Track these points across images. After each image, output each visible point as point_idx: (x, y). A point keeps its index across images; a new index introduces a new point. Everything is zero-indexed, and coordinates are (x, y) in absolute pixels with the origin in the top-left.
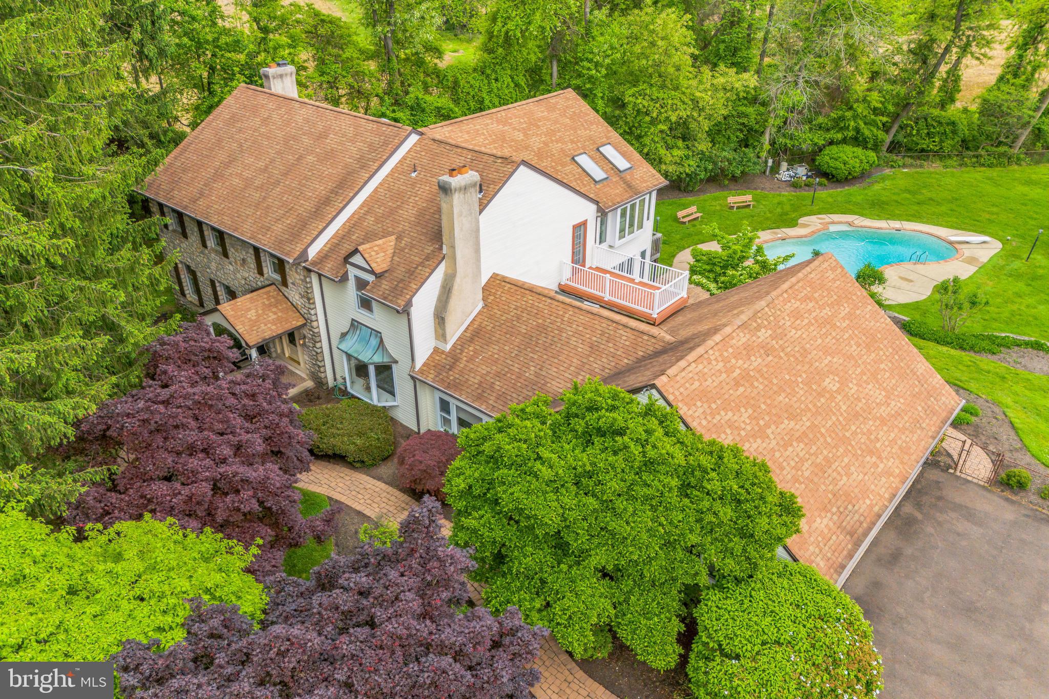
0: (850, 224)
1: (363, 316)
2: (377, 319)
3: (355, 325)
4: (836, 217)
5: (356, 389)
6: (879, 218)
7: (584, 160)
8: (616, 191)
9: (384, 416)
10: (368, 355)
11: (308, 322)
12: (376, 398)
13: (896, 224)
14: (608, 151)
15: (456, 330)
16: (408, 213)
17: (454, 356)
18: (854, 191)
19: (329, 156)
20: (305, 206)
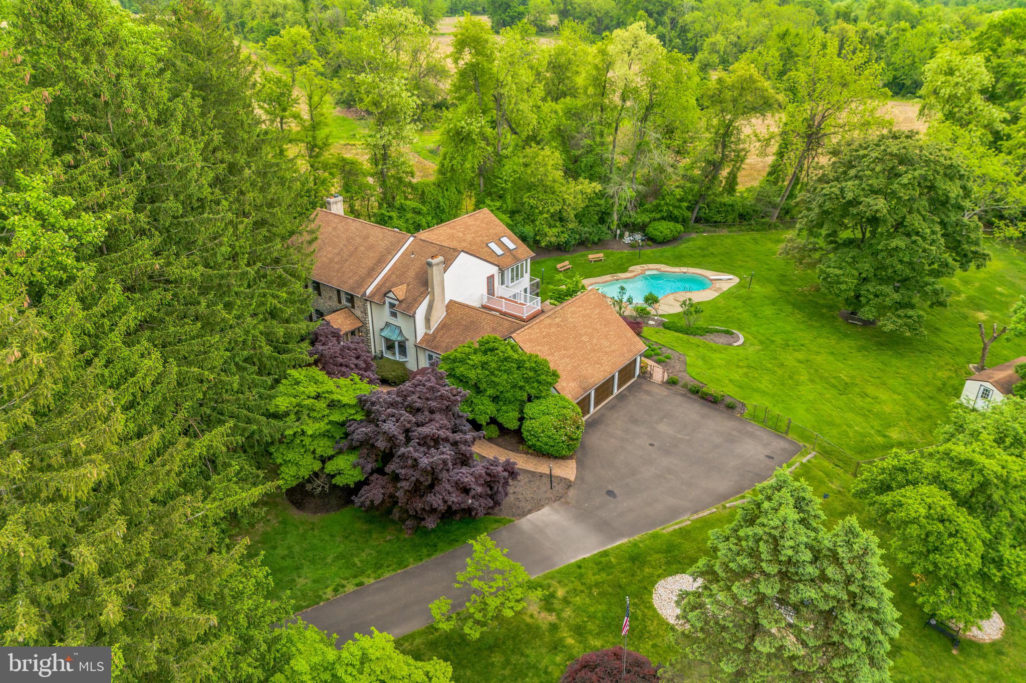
0: (657, 269)
1: (392, 320)
2: (400, 321)
3: (387, 324)
5: (388, 355)
6: (677, 265)
7: (493, 246)
8: (509, 260)
9: (402, 364)
10: (394, 337)
11: (364, 324)
12: (398, 357)
14: (505, 240)
15: (434, 325)
16: (412, 273)
17: (434, 336)
19: (371, 247)
20: (363, 271)
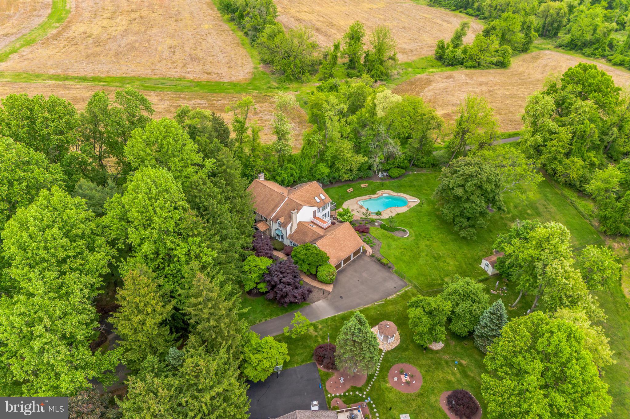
0: (389, 193)
1: (279, 228)
2: (281, 229)
3: (278, 229)
4: (386, 191)
5: (277, 238)
6: (397, 192)
7: (316, 198)
8: (322, 204)
9: (282, 243)
10: (280, 234)
11: (270, 227)
12: (281, 240)
13: (399, 194)
14: (321, 195)
15: (293, 231)
16: (286, 212)
17: (293, 235)
18: (396, 182)
19: (273, 200)
20: (270, 210)
